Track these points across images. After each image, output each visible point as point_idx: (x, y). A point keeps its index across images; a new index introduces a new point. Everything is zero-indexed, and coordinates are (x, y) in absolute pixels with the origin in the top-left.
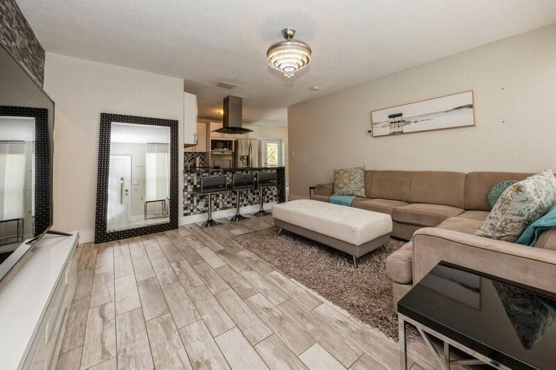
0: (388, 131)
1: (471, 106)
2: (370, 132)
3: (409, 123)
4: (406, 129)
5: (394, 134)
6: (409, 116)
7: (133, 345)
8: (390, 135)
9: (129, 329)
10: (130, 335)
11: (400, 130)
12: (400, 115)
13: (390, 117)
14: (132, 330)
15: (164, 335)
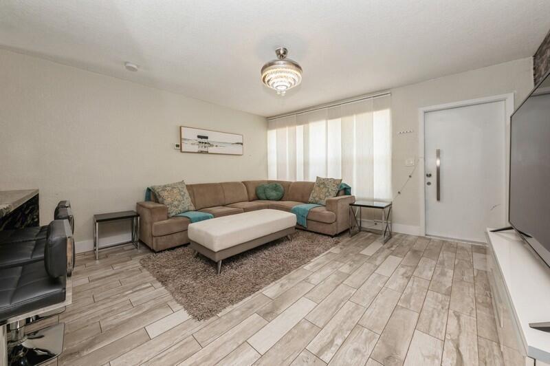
0: (196, 148)
1: (242, 144)
2: (177, 146)
3: (212, 146)
4: (211, 150)
5: (202, 152)
6: (213, 140)
7: (436, 307)
8: (198, 153)
9: (435, 319)
10: (436, 315)
11: (205, 150)
12: (207, 138)
13: (199, 137)
14: (433, 316)
15: (413, 297)
